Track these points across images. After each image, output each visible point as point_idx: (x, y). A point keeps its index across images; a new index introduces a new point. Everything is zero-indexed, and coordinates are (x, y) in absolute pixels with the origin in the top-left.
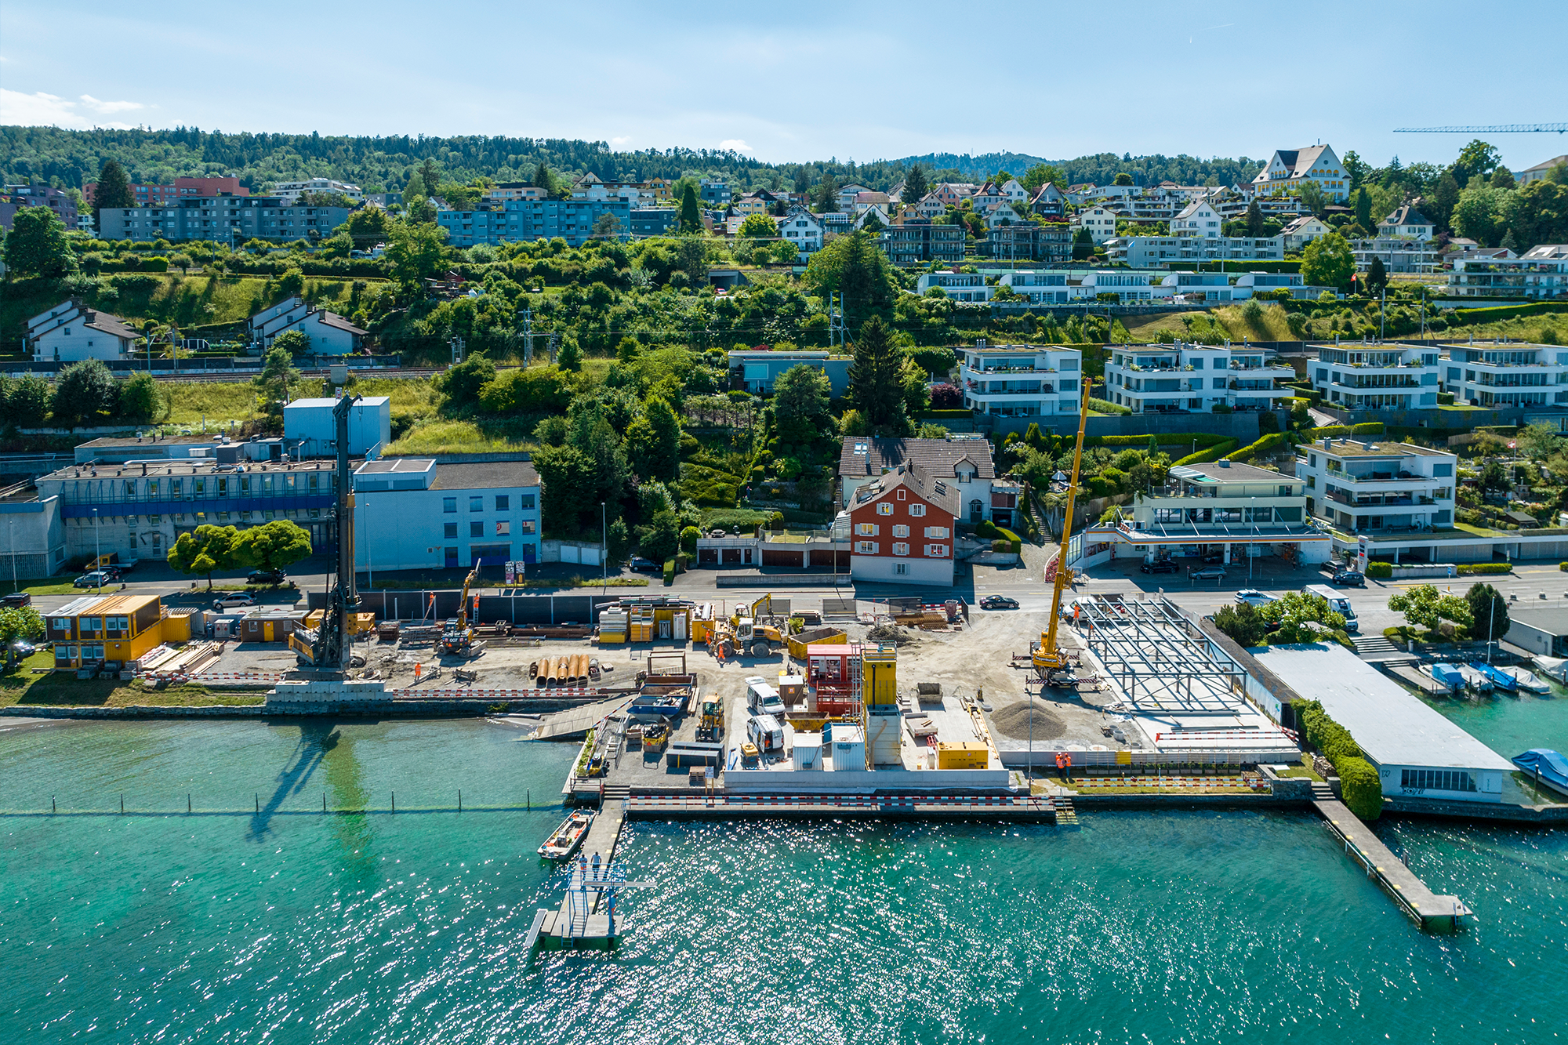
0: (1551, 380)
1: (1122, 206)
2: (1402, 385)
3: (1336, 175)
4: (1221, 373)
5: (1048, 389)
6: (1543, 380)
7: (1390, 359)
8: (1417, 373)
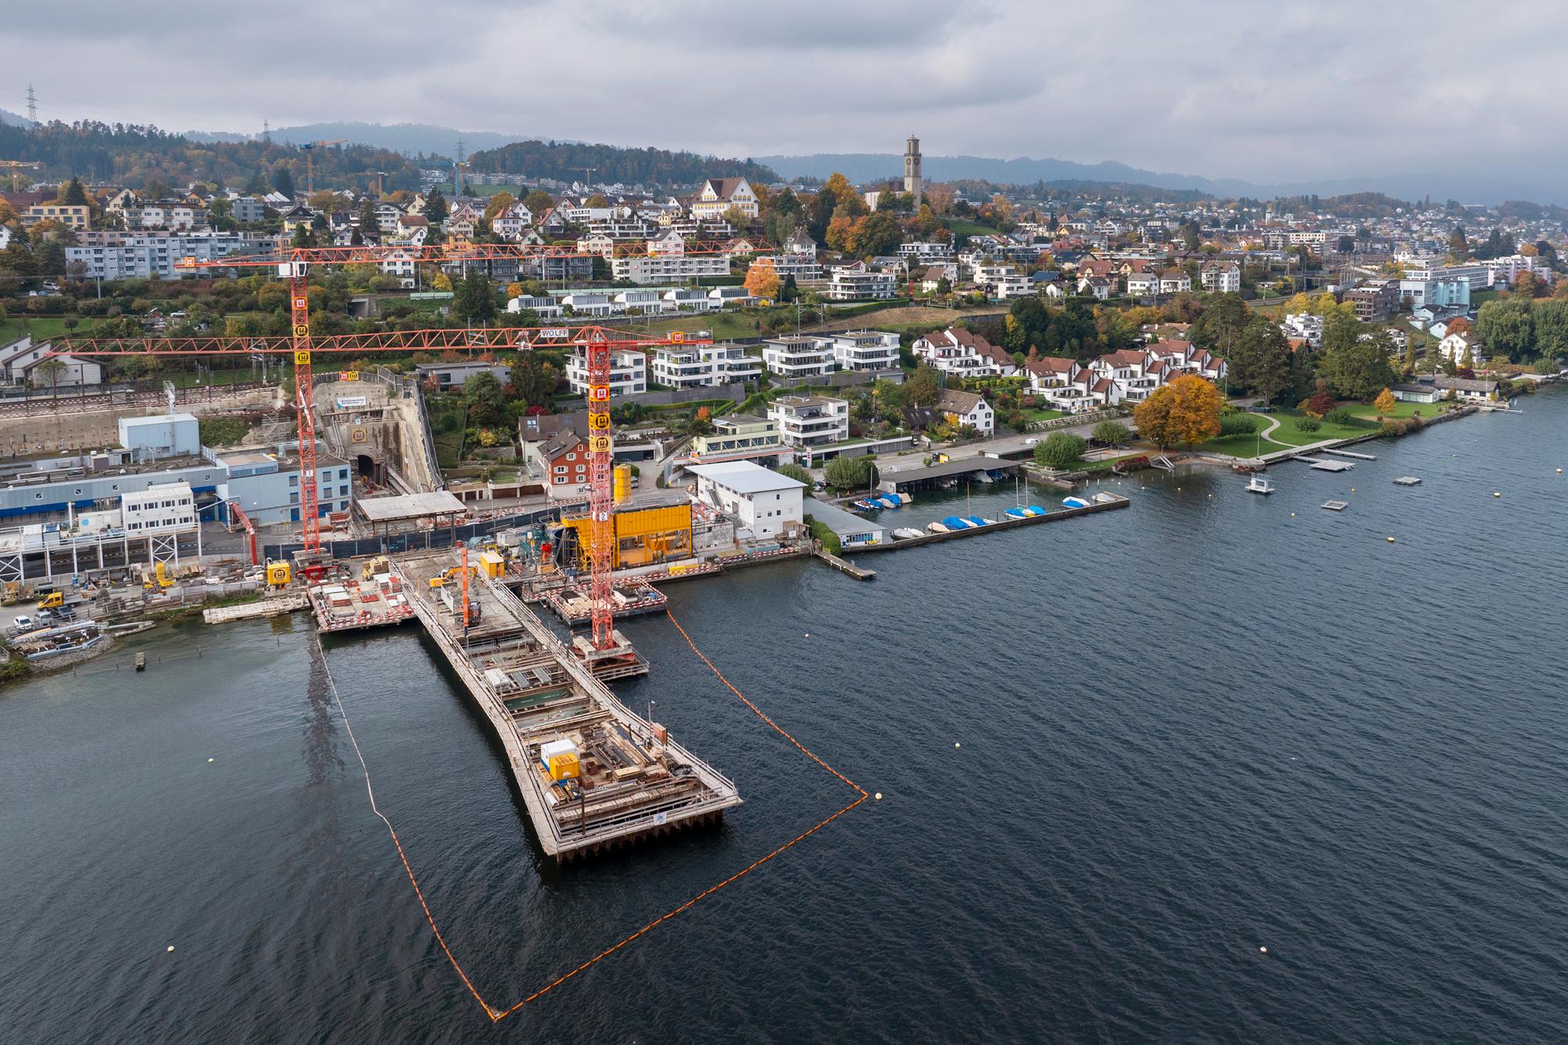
0: (889, 353)
1: (609, 228)
2: (815, 362)
3: (749, 200)
4: (722, 362)
5: (628, 378)
6: (884, 354)
7: (806, 347)
8: (822, 354)
